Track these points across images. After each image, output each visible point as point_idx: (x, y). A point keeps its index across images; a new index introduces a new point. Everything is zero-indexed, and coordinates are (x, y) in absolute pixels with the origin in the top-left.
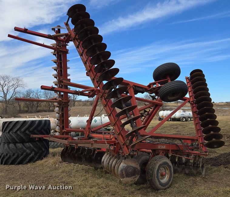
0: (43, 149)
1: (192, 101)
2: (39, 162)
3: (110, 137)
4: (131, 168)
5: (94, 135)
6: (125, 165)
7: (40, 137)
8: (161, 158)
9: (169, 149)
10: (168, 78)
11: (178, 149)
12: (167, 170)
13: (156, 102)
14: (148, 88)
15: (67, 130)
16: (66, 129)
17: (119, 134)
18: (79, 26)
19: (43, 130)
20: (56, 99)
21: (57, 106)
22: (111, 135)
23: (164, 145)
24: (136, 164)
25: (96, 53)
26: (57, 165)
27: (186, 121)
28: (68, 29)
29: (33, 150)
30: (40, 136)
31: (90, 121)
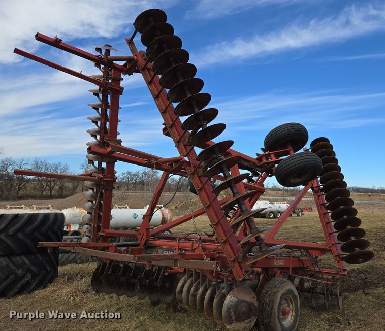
0: (49, 268)
1: (316, 187)
2: (40, 293)
3: (192, 246)
4: (245, 304)
5: (158, 242)
6: (234, 299)
7: (55, 246)
8: (283, 283)
9: (288, 266)
10: (290, 148)
11: (302, 266)
12: (290, 304)
13: (255, 186)
14: (256, 162)
15: (107, 233)
16: (104, 232)
17: (225, 242)
18: (156, 46)
19: (50, 233)
20: (91, 175)
21: (89, 188)
22: (194, 242)
23: (282, 259)
24: (252, 296)
25: (186, 96)
26: (78, 299)
27: (275, 217)
28: (133, 50)
29: (28, 270)
30: (57, 244)
31: (150, 216)
